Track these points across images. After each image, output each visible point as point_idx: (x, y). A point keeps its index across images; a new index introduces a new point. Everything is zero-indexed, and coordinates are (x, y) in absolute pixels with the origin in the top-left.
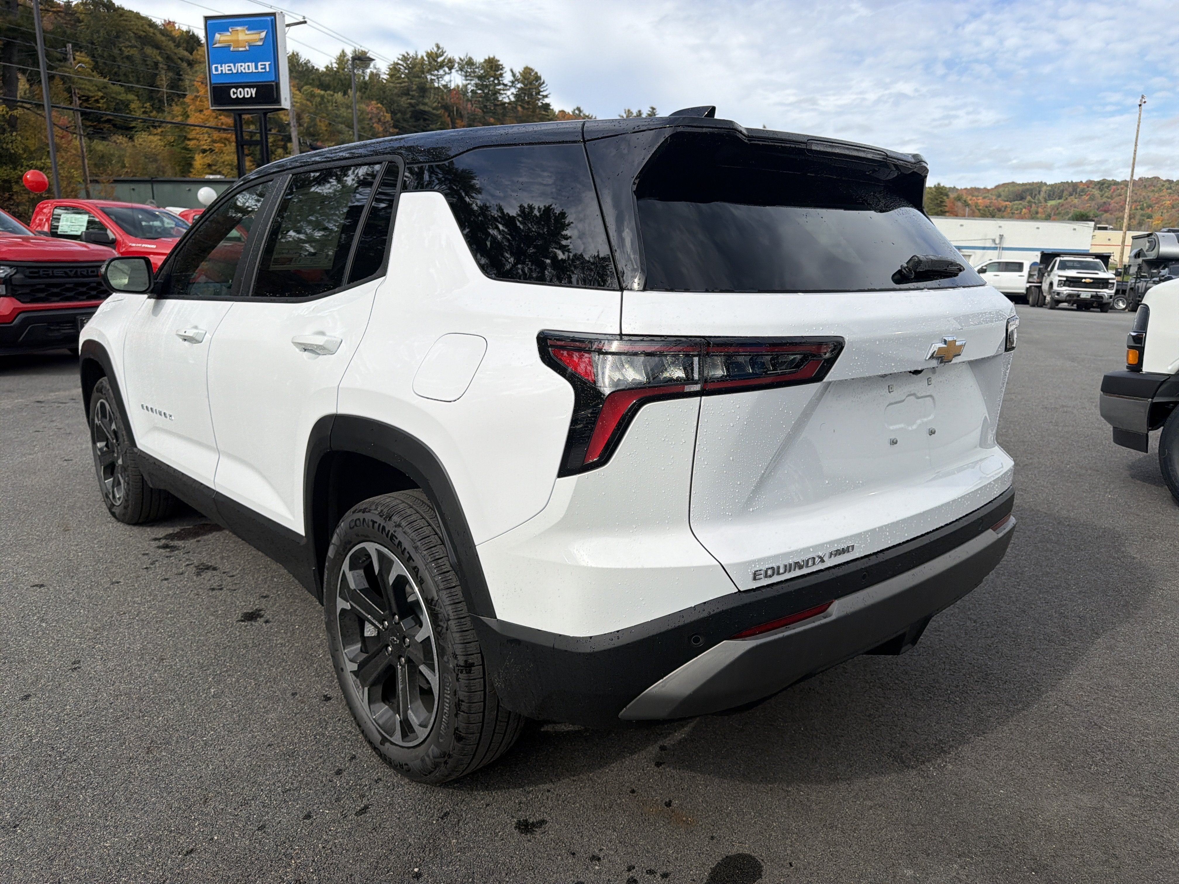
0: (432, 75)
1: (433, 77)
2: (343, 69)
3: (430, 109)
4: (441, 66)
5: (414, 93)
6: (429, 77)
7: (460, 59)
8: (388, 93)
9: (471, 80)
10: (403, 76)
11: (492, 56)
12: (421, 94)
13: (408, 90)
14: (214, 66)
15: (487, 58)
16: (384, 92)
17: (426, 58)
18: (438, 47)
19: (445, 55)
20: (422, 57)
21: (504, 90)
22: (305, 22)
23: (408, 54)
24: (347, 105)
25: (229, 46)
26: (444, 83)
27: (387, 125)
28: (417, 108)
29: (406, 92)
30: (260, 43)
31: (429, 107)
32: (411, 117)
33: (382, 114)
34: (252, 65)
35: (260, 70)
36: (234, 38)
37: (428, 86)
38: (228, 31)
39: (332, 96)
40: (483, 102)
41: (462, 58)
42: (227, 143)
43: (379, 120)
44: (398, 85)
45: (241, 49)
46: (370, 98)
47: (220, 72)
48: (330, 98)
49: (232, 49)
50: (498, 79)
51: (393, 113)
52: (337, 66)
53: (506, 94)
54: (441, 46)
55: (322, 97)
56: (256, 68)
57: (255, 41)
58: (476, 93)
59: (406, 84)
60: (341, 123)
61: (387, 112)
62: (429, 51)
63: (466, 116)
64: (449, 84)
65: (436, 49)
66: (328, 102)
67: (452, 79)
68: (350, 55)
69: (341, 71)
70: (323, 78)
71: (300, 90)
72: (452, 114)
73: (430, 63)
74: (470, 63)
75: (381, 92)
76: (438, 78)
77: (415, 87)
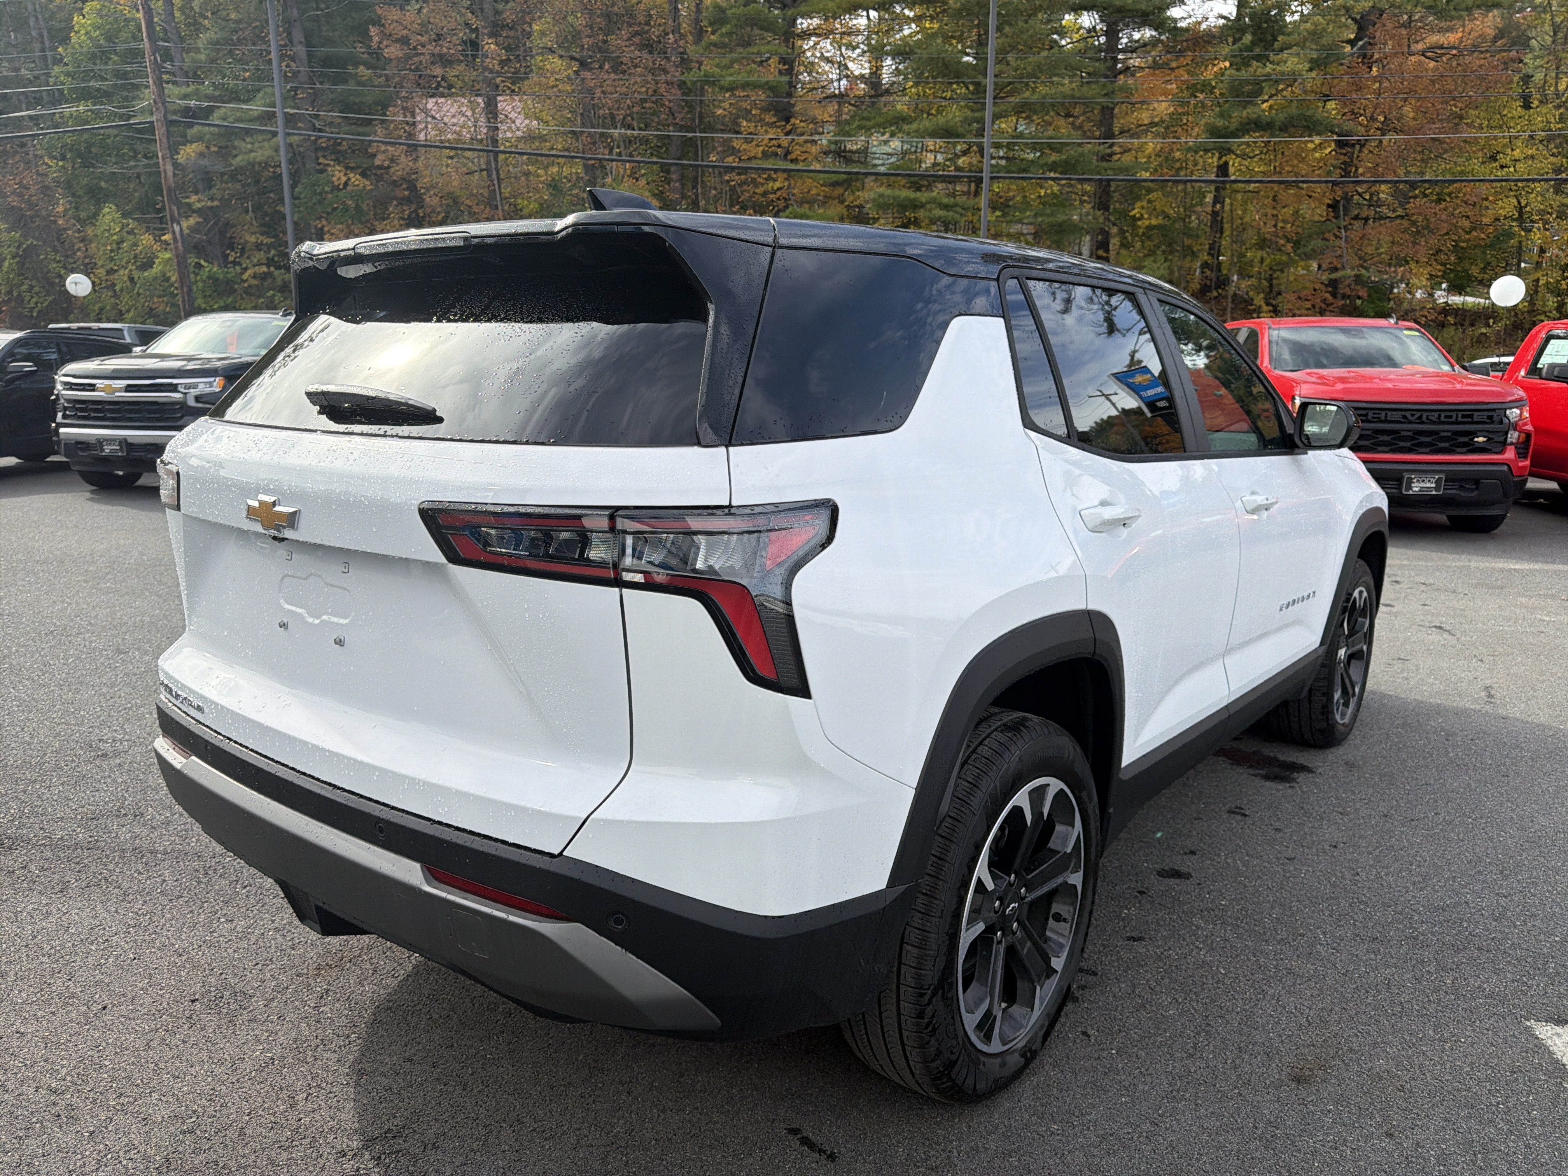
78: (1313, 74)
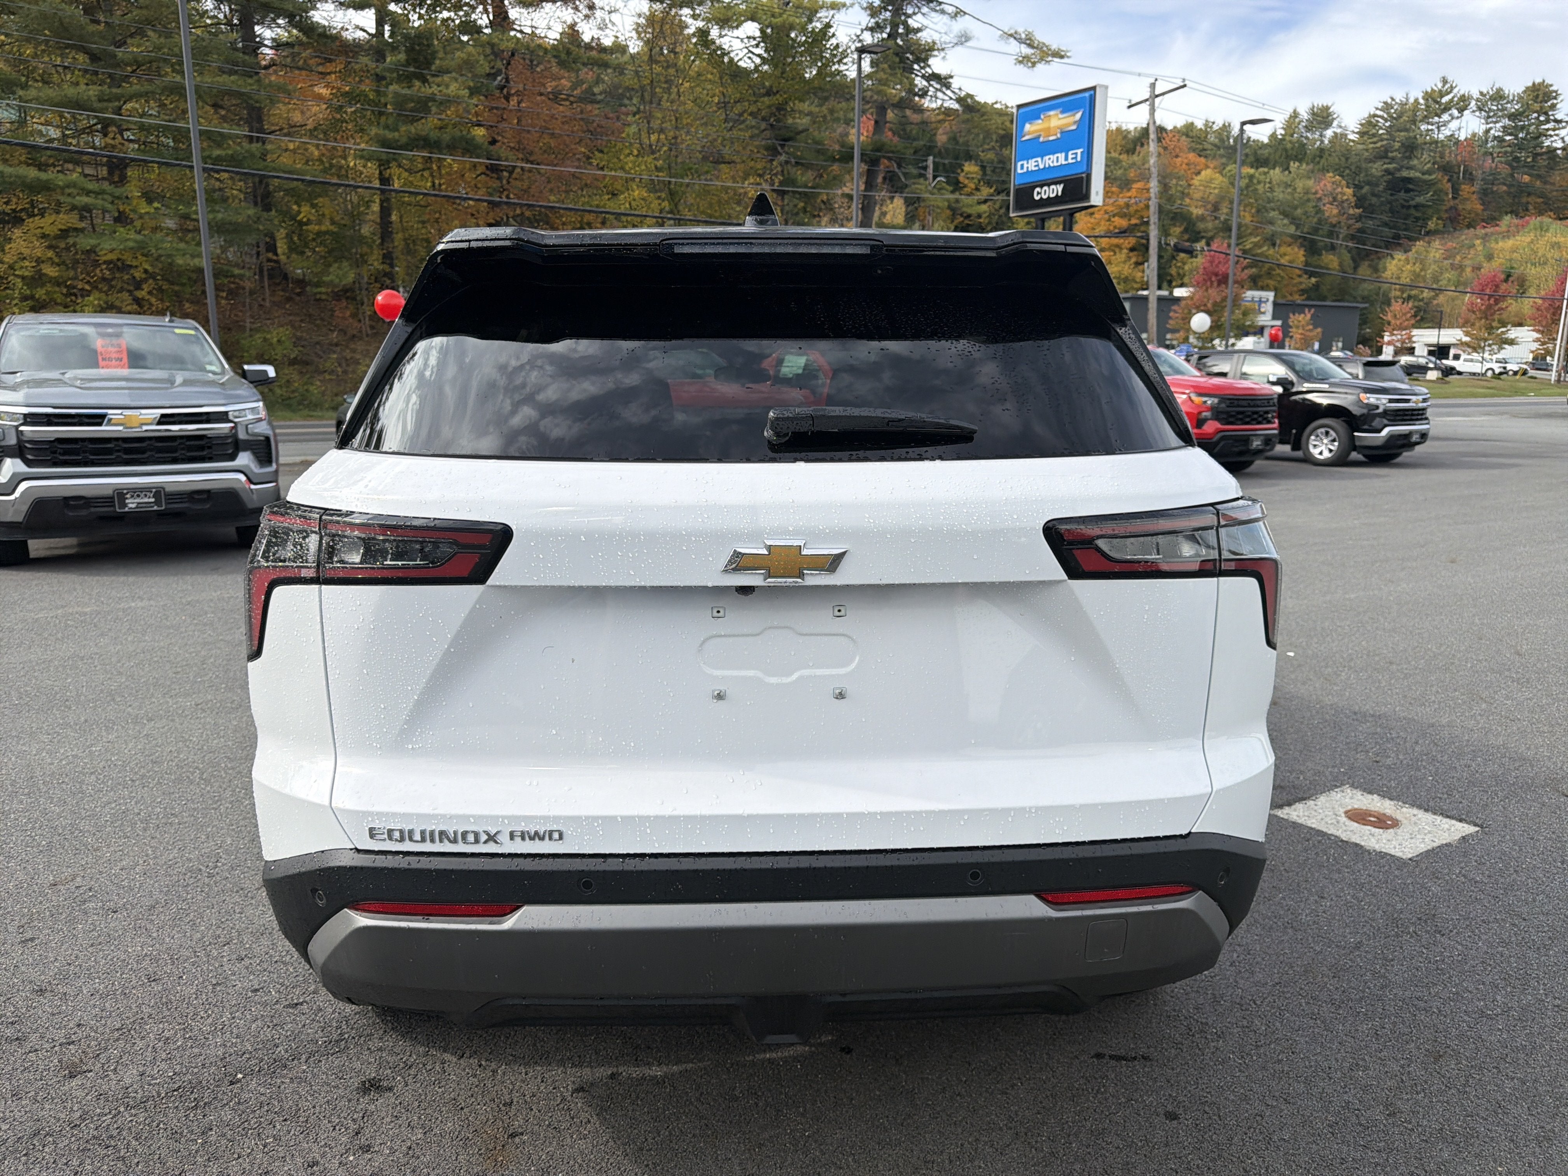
0: (1428, 123)
1: (1430, 127)
2: (1292, 136)
3: (1418, 174)
4: (1446, 108)
5: (1394, 154)
6: (1424, 127)
7: (1481, 93)
8: (1353, 159)
9: (1495, 122)
10: (1381, 132)
11: (1538, 80)
12: (1407, 154)
13: (1386, 151)
14: (1019, 164)
15: (1530, 84)
16: (1347, 159)
17: (1422, 101)
18: (1445, 81)
19: (1455, 91)
20: (1416, 100)
21: (1554, 130)
22: (1185, 86)
23: (1393, 99)
24: (1286, 183)
25: (1039, 137)
26: (1448, 133)
27: (1345, 205)
28: (1398, 175)
29: (1383, 155)
30: (1074, 127)
31: (1416, 171)
32: (1385, 189)
33: (1339, 190)
34: (1061, 156)
35: (1070, 161)
36: (1045, 125)
37: (1420, 140)
38: (1039, 118)
39: (1265, 173)
40: (1512, 152)
41: (1485, 92)
42: (1117, 250)
43: (1335, 199)
44: (1371, 146)
45: (1051, 138)
46: (1325, 170)
47: (1025, 170)
48: (1262, 177)
49: (1041, 139)
50: (1546, 113)
51: (1358, 187)
52: (1283, 132)
53: (1557, 135)
54: (1450, 79)
55: (1251, 177)
56: (1066, 159)
57: (1069, 125)
58: (1504, 140)
59: (1385, 142)
60: (1274, 210)
61: (1348, 187)
62: (1429, 90)
63: (1480, 176)
64: (1456, 133)
65: (1440, 85)
66: (1259, 182)
67: (1463, 124)
68: (1304, 115)
69: (1288, 138)
70: (1259, 152)
71: (1221, 173)
72: (1455, 176)
73: (1427, 106)
74: (1499, 96)
75: (1343, 159)
76: (1438, 128)
77: (1397, 145)
78: (474, 101)
